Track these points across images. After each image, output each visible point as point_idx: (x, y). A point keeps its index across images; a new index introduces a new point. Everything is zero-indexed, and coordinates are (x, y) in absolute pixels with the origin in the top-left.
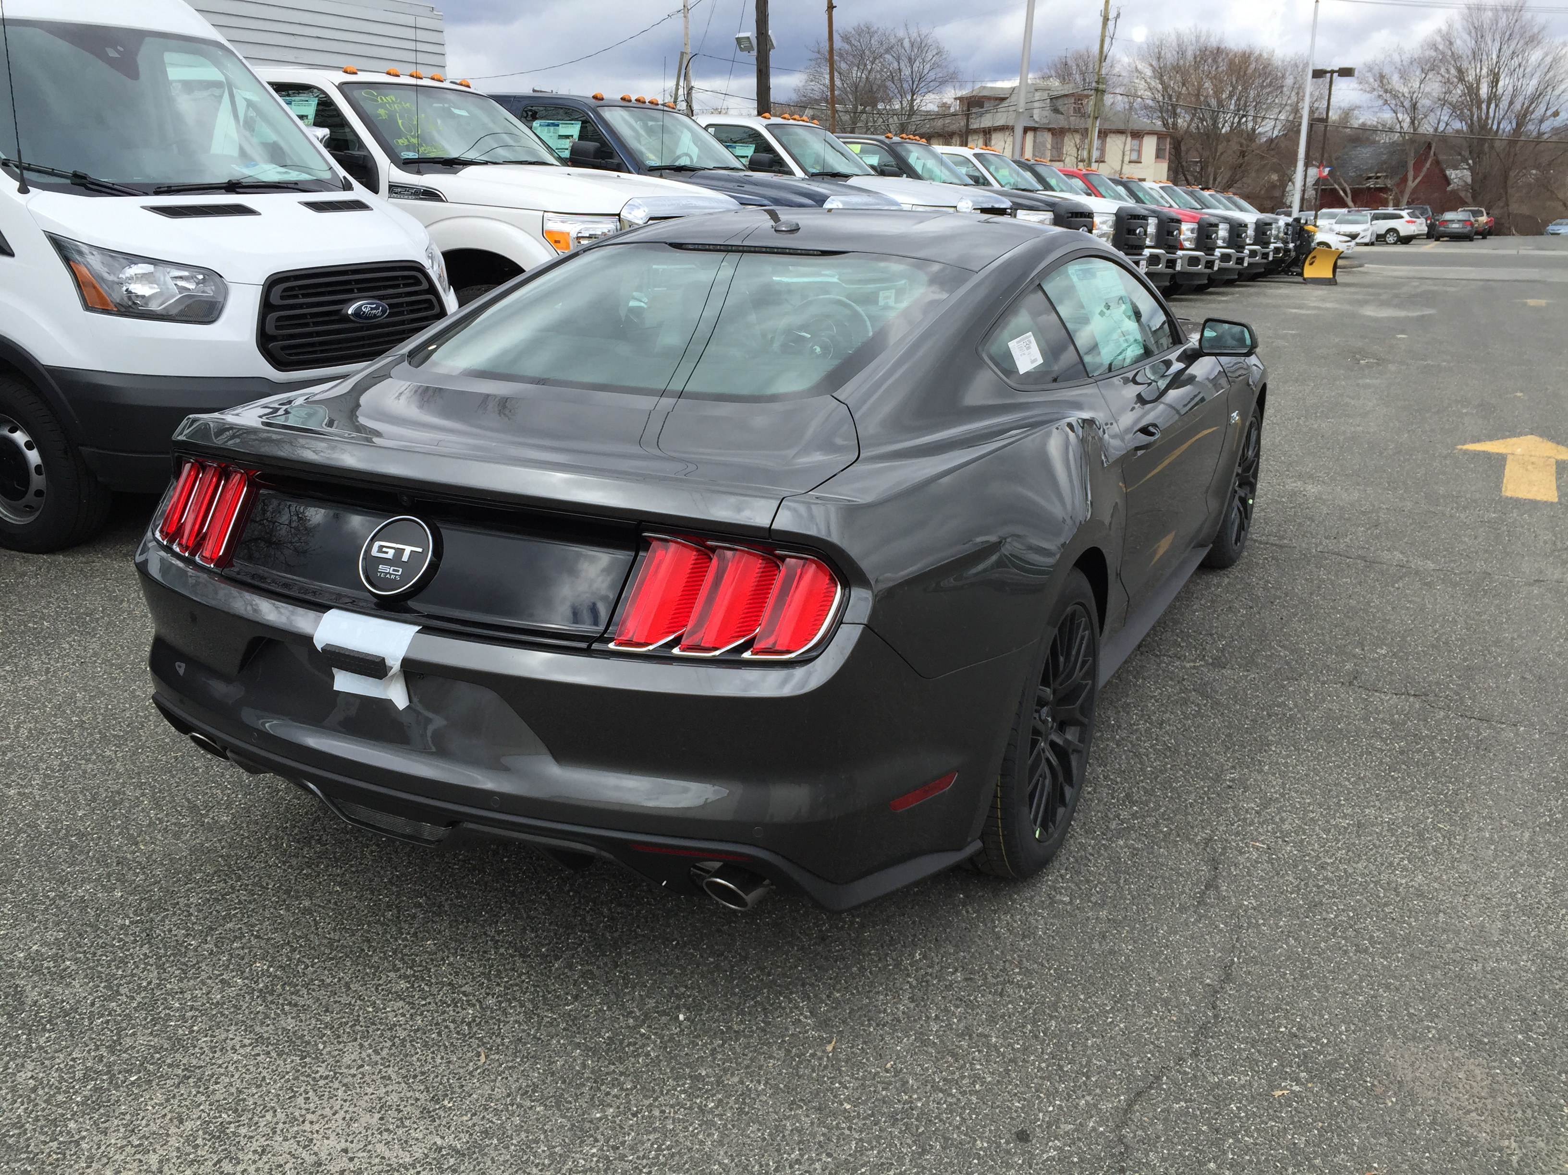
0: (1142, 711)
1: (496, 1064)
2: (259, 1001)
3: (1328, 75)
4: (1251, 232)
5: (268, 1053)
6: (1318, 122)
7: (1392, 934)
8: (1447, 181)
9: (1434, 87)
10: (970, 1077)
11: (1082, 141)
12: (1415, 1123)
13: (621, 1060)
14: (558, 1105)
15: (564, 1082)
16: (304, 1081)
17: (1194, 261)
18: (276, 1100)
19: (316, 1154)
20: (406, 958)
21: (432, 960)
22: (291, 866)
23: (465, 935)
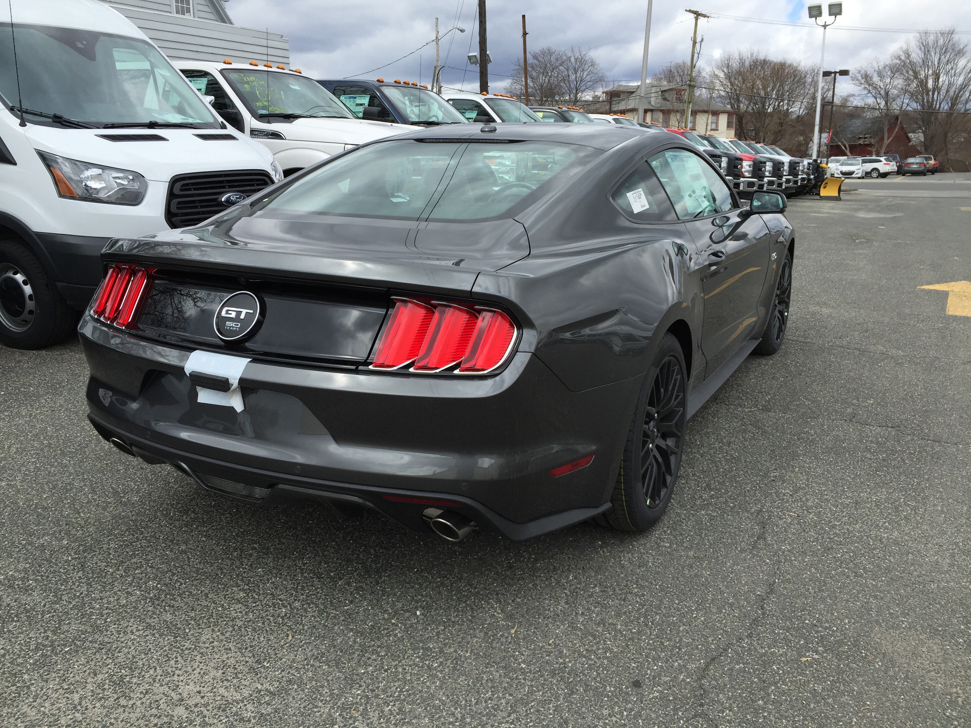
0: (717, 436)
1: (299, 641)
2: (150, 604)
3: (833, 75)
4: (786, 168)
5: (154, 634)
6: (827, 104)
7: (879, 566)
8: (909, 140)
9: (899, 82)
10: (603, 648)
11: (681, 117)
12: (894, 678)
13: (378, 639)
14: (337, 665)
15: (342, 651)
16: (175, 651)
17: (751, 184)
18: (156, 662)
19: (180, 694)
20: (245, 579)
21: (261, 580)
22: (175, 526)
23: (283, 566)
